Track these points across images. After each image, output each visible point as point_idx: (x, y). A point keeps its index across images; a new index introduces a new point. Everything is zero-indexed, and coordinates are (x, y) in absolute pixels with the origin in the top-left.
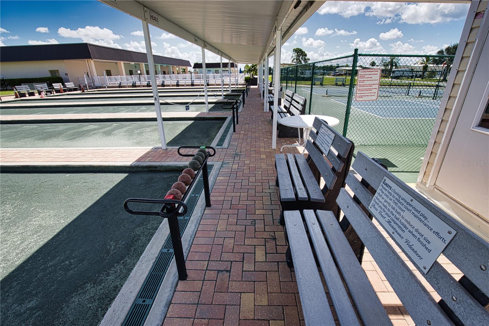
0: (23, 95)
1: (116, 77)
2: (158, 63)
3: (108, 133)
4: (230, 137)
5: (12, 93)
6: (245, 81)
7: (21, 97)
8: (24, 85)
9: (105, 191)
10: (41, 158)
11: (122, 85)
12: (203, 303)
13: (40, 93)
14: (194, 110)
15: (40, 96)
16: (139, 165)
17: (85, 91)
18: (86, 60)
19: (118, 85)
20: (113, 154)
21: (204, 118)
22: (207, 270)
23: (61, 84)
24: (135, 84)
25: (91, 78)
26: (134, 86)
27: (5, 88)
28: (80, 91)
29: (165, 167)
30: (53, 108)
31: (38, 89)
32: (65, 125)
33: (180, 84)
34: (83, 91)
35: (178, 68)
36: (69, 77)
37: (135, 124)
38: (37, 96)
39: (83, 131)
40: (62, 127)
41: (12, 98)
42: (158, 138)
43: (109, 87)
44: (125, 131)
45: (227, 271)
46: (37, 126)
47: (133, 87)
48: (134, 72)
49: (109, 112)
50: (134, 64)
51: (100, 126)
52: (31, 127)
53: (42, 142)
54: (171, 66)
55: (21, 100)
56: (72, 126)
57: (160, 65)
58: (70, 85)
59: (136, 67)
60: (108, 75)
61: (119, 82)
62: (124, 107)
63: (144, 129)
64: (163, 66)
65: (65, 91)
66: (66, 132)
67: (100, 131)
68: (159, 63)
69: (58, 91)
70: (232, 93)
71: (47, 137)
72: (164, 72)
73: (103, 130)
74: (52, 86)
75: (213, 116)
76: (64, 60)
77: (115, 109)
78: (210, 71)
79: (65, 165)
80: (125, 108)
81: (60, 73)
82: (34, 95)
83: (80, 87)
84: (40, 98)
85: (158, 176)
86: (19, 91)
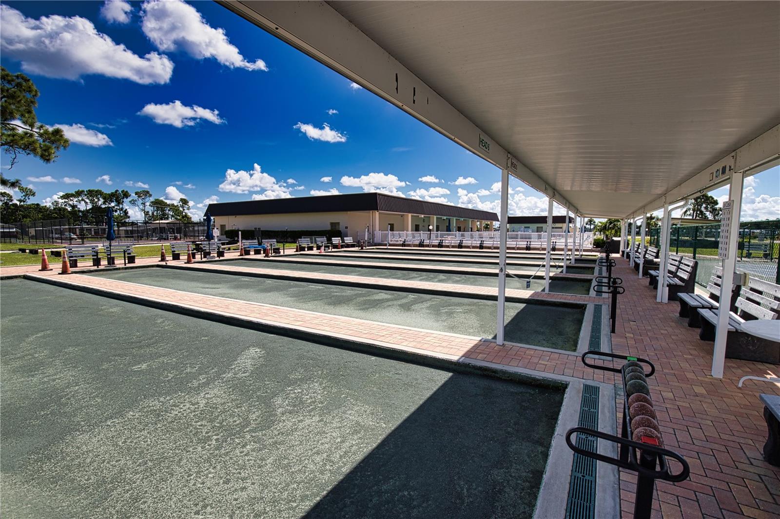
0: (303, 249)
1: (401, 232)
2: (453, 217)
3: (406, 307)
4: (608, 342)
5: (294, 245)
6: (594, 245)
7: (300, 251)
8: (304, 238)
9: (428, 394)
10: (341, 330)
11: (406, 243)
13: (319, 248)
14: (518, 286)
15: (319, 251)
16: (469, 363)
17: (364, 248)
18: (371, 212)
19: (402, 242)
20: (428, 339)
21: (543, 301)
23: (340, 238)
24: (423, 242)
25: (371, 233)
26: (421, 245)
27: (286, 241)
28: (358, 248)
29: (510, 374)
30: (333, 267)
31: (318, 243)
32: (352, 290)
33: (484, 245)
34: (362, 249)
35: (479, 223)
36: (349, 231)
37: (437, 298)
38: (315, 251)
39: (375, 300)
40: (349, 291)
41: (292, 251)
42: (479, 325)
43: (390, 245)
44: (428, 308)
46: (323, 286)
47: (419, 247)
48: (420, 227)
49: (398, 278)
50: (424, 217)
51: (393, 297)
52: (317, 287)
53: (332, 308)
54: (470, 220)
55: (301, 254)
56: (360, 292)
57: (456, 219)
58: (349, 240)
59: (424, 221)
60: (391, 230)
61: (403, 240)
62: (416, 272)
63: (453, 308)
64: (459, 219)
65: (342, 247)
66: (356, 298)
67: (395, 302)
68: (455, 217)
69: (335, 247)
70: (575, 263)
71: (337, 302)
72: (458, 227)
73: (399, 302)
74: (332, 240)
75: (559, 300)
76: (349, 212)
77: (405, 275)
78: (529, 227)
79: (371, 344)
80: (416, 274)
81: (340, 226)
82: (312, 250)
83: (358, 244)
84: (318, 253)
85: (500, 387)
86: (300, 244)
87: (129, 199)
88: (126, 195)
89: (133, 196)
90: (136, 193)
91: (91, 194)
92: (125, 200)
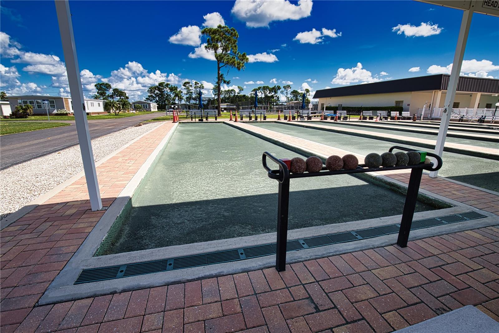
0: (365, 118)
1: (462, 109)
7: (363, 119)
8: (369, 111)
12: (258, 299)
18: (434, 91)
22: (303, 285)
23: (398, 112)
36: (410, 107)
41: (357, 120)
45: (316, 308)
55: (363, 121)
58: (406, 114)
60: (454, 107)
74: (391, 113)
81: (404, 104)
82: (372, 119)
84: (375, 121)
86: (364, 115)
87: (281, 90)
88: (279, 88)
89: (282, 89)
90: (284, 87)
91: (265, 88)
92: (278, 91)
